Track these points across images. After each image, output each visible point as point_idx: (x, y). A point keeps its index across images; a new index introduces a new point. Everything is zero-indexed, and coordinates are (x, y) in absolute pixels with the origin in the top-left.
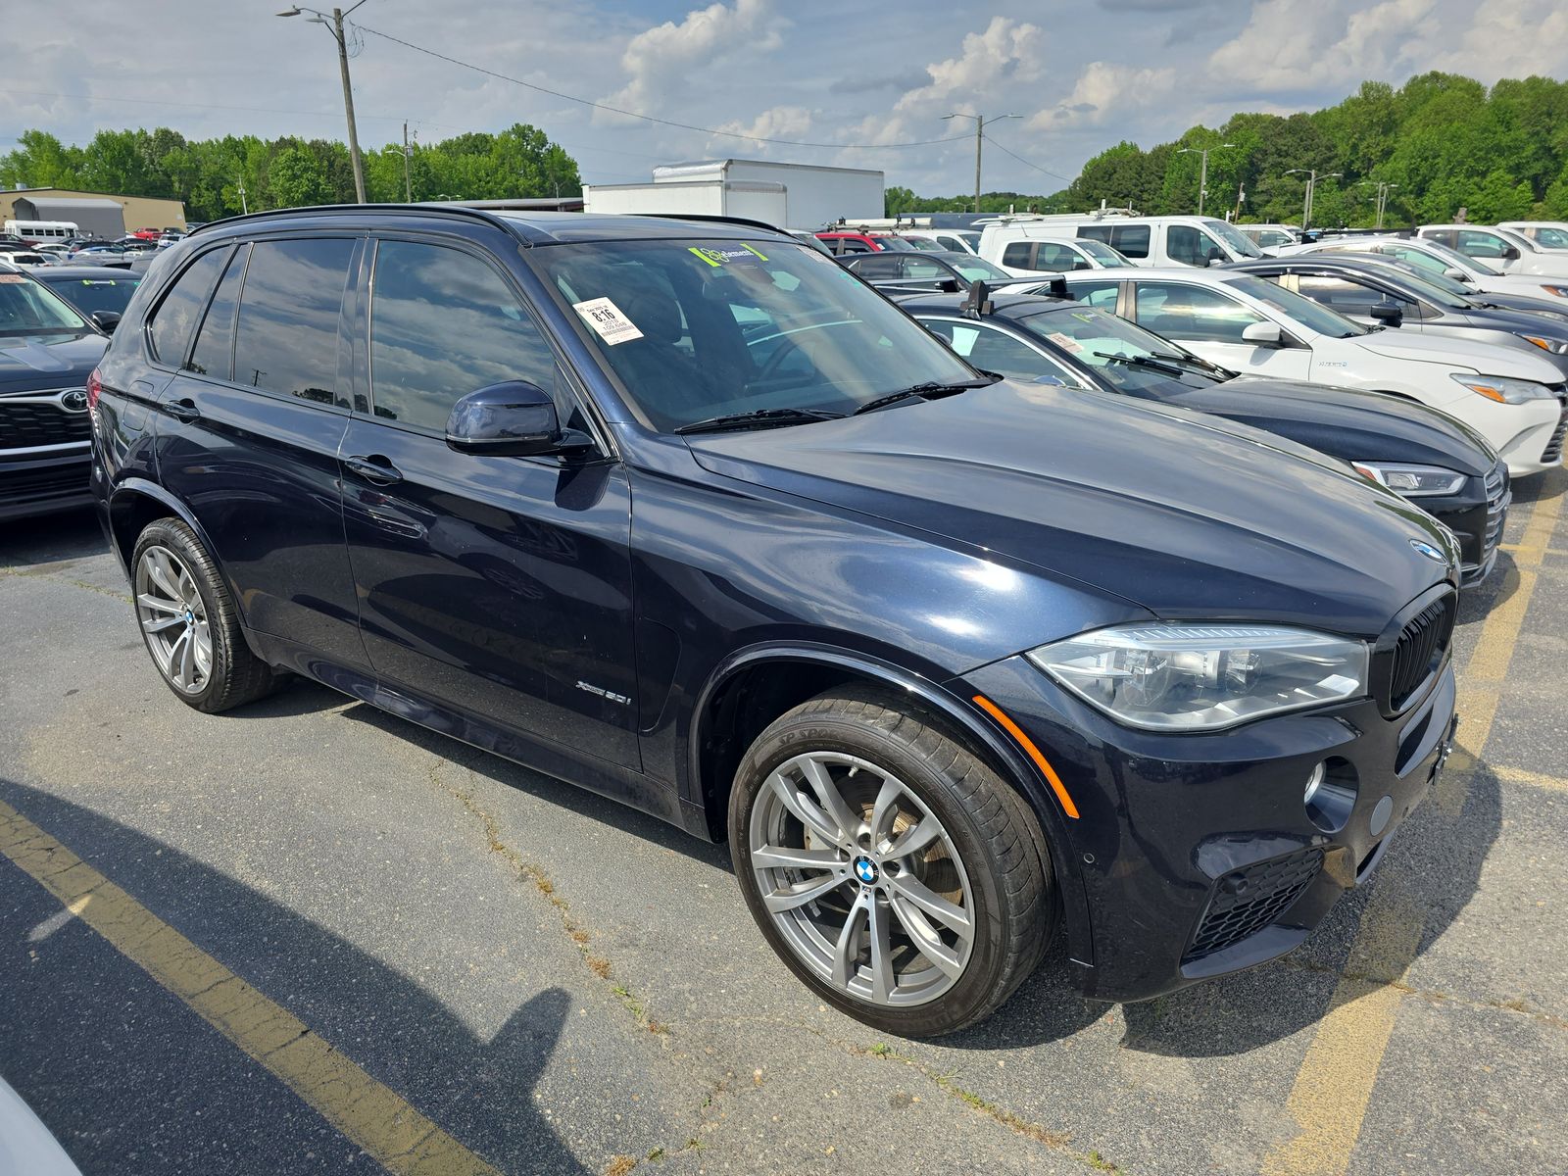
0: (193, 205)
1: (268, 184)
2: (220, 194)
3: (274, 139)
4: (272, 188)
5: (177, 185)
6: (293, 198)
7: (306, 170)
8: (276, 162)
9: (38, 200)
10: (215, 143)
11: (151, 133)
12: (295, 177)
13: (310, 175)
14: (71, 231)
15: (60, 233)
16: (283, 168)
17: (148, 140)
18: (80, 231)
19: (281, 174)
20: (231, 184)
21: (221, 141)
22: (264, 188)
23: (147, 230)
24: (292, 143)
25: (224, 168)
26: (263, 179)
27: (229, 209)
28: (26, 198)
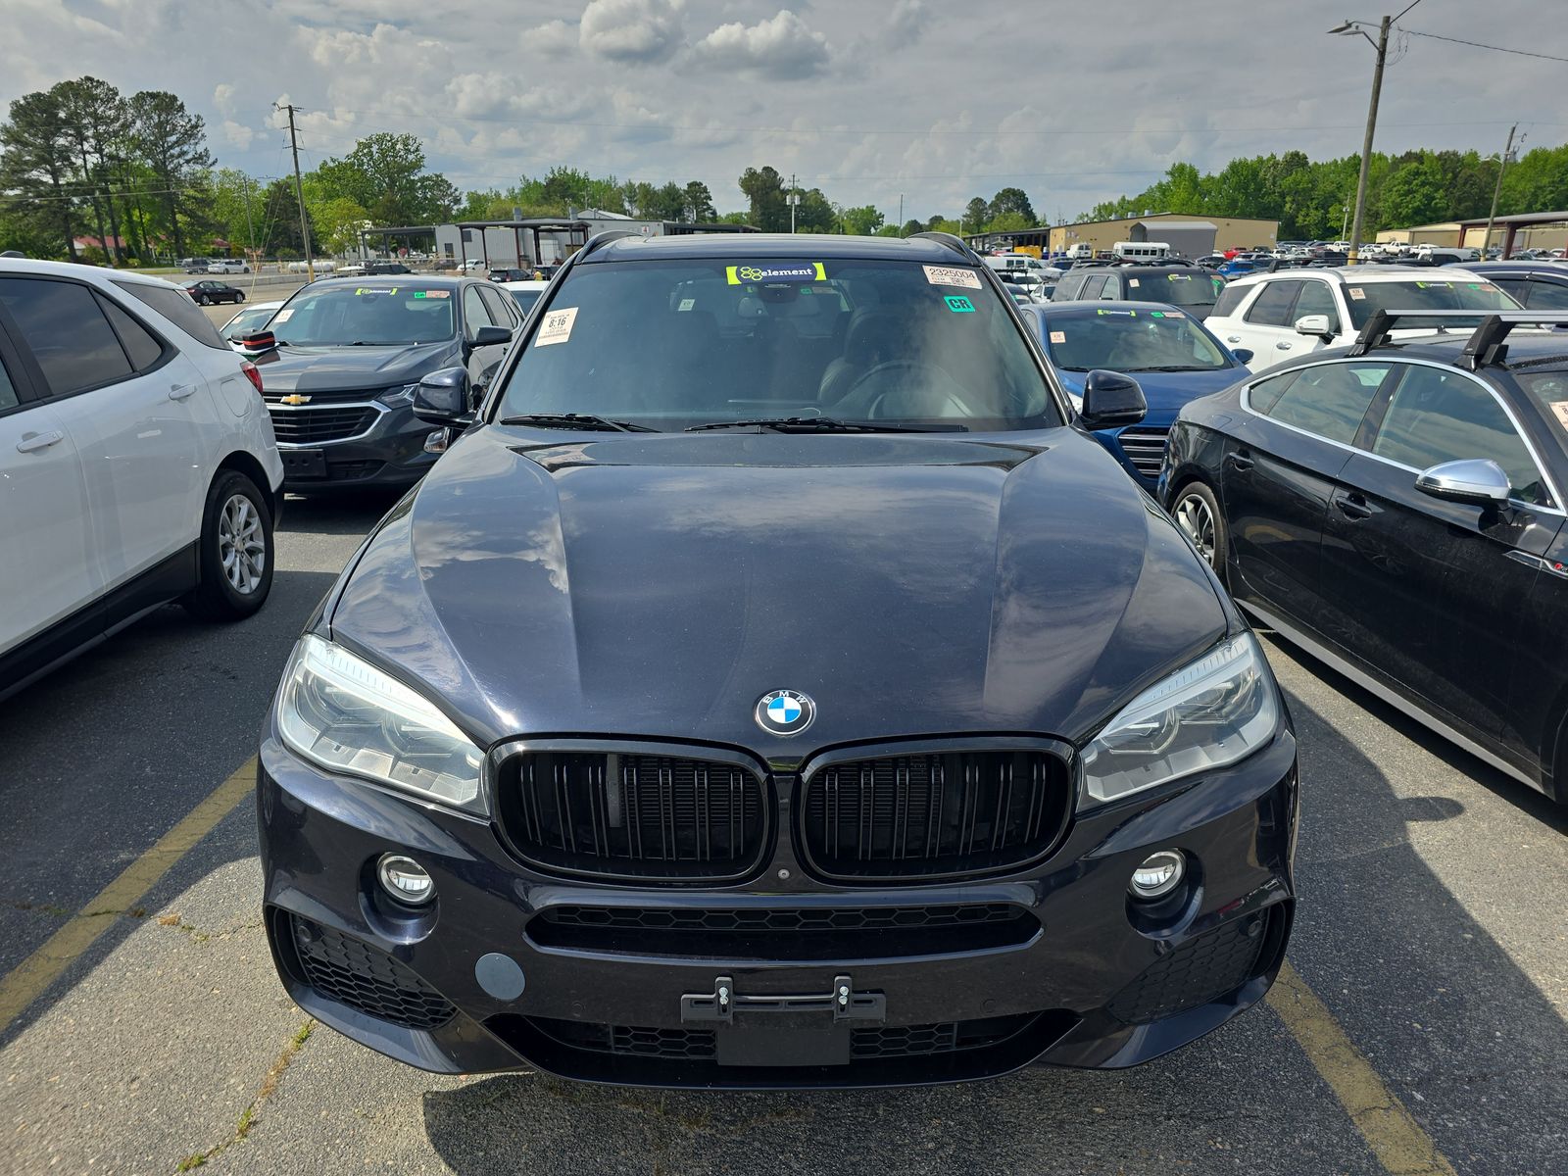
0: (1297, 225)
1: (1378, 200)
2: (1328, 212)
3: (1400, 154)
4: (1380, 204)
5: (1288, 206)
6: (1401, 213)
7: (1423, 184)
8: (1394, 177)
9: (1149, 225)
10: (1339, 162)
11: (1280, 158)
12: (1410, 192)
13: (1426, 190)
14: (1163, 250)
15: (1154, 252)
16: (1399, 184)
17: (1276, 164)
18: (1170, 251)
19: (1395, 189)
20: (1340, 203)
21: (1346, 159)
22: (1372, 204)
23: (1236, 249)
24: (1419, 158)
25: (1340, 187)
26: (1374, 196)
27: (1331, 227)
28: (1142, 223)
